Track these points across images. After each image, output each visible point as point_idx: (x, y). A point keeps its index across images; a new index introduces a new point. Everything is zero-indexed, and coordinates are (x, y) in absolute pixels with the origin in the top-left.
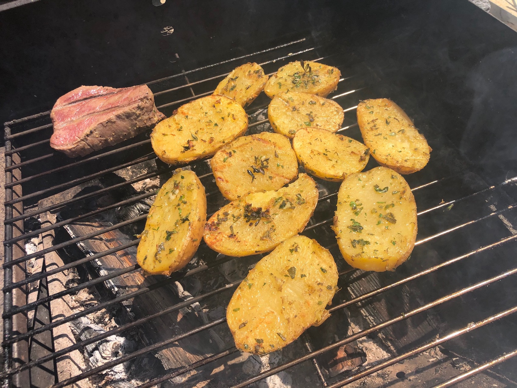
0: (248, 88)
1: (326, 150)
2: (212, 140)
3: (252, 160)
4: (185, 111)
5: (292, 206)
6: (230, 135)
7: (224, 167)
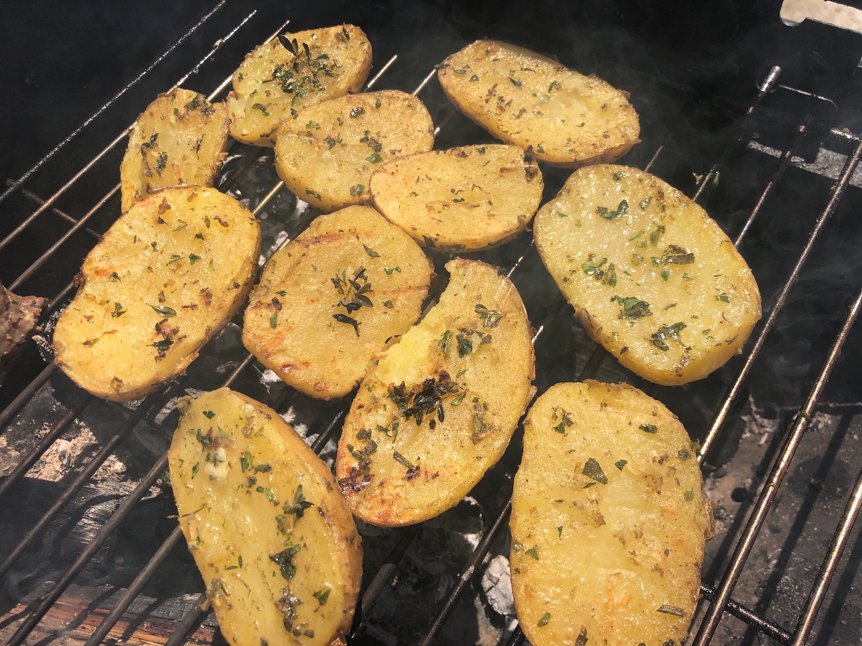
0: (199, 146)
1: (453, 191)
2: (207, 295)
3: (330, 290)
4: (102, 265)
5: (484, 336)
6: (239, 263)
7: (280, 338)
